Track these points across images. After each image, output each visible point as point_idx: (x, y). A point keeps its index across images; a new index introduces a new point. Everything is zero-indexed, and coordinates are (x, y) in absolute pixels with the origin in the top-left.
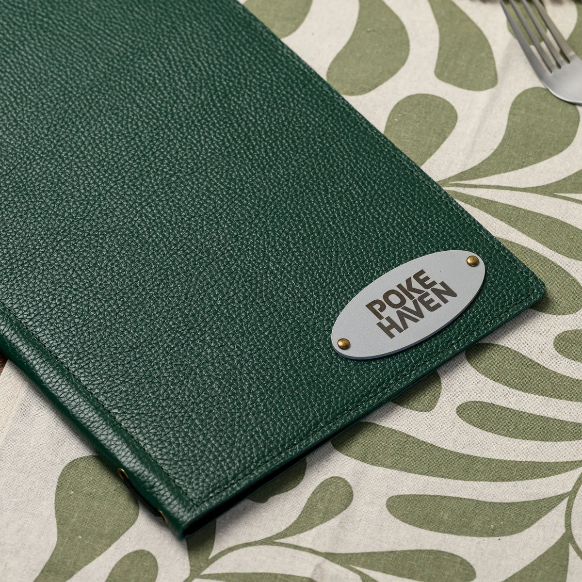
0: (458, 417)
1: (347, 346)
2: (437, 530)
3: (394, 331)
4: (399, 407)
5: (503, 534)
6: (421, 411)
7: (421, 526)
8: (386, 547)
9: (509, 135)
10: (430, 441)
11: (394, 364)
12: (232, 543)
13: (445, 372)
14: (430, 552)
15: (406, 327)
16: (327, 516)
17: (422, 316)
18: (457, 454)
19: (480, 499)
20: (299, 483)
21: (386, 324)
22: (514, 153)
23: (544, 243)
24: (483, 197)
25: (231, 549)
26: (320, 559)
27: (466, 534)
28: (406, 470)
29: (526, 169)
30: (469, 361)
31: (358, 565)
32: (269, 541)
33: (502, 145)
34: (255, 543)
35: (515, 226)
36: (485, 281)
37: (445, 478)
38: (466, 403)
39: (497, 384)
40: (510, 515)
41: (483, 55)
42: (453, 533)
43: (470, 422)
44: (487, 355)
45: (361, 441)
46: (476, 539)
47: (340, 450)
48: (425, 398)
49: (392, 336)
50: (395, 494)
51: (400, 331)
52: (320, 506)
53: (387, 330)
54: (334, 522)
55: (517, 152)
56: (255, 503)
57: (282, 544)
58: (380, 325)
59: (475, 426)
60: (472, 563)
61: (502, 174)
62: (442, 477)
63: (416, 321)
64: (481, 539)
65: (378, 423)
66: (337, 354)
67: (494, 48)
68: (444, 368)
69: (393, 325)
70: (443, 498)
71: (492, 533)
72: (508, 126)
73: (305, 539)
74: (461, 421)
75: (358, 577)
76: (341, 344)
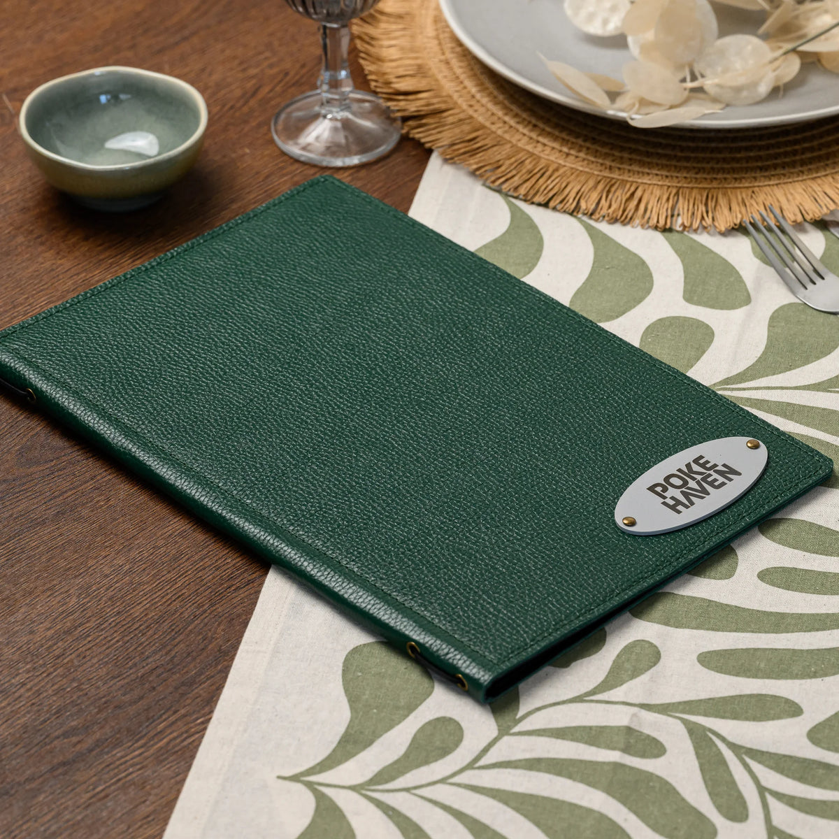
0: (760, 582)
1: (633, 523)
2: (755, 676)
3: (680, 508)
5: (826, 675)
6: (721, 579)
7: (737, 675)
8: (703, 695)
9: (771, 344)
10: (734, 603)
11: (685, 537)
12: (538, 704)
13: (740, 545)
14: (751, 696)
15: (692, 504)
16: (636, 673)
17: (708, 494)
18: (764, 613)
19: (796, 648)
20: (601, 649)
21: (672, 503)
22: (779, 359)
23: (826, 431)
24: (753, 397)
25: (539, 709)
26: (636, 709)
27: (786, 678)
28: (713, 630)
29: (794, 371)
30: (763, 534)
31: (678, 712)
32: (579, 699)
33: (765, 353)
34: (564, 702)
35: (792, 420)
36: (768, 463)
37: (756, 632)
38: (767, 569)
39: (796, 551)
40: (830, 660)
41: (732, 279)
42: (772, 678)
43: (773, 585)
44: (781, 528)
45: (661, 609)
46: (797, 682)
47: (640, 618)
48: (723, 567)
49: (679, 512)
50: (706, 650)
51: (687, 507)
52: (627, 665)
54: (645, 678)
55: (782, 358)
56: (557, 669)
57: (592, 701)
58: (664, 503)
59: (779, 587)
60: (796, 701)
61: (770, 377)
62: (753, 632)
63: (703, 498)
64: (803, 681)
65: (676, 592)
66: (623, 532)
67: (741, 273)
68: (737, 542)
69: (678, 502)
70: (756, 650)
71: (815, 675)
72: (768, 337)
73: (617, 694)
74: (764, 584)
75: (679, 722)
76: (626, 522)
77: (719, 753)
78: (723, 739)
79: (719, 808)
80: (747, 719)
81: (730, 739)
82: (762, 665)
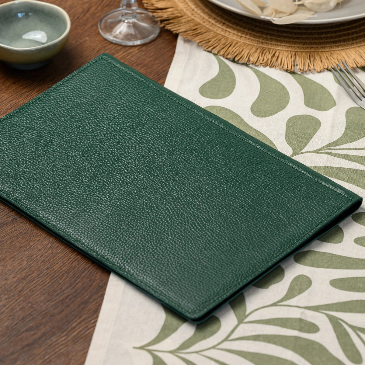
0: (355, 244)
2: (358, 291)
4: (324, 243)
7: (350, 290)
8: (335, 301)
9: (348, 126)
10: (344, 255)
12: (256, 307)
13: (344, 226)
14: (357, 301)
16: (301, 291)
18: (359, 259)
20: (282, 279)
22: (353, 134)
24: (342, 153)
25: (256, 310)
26: (303, 310)
28: (335, 268)
29: (360, 140)
30: (354, 220)
31: (323, 310)
32: (275, 304)
33: (346, 131)
34: (268, 306)
35: (362, 164)
37: (356, 269)
38: (358, 238)
41: (326, 95)
43: (362, 245)
47: (300, 264)
48: (337, 237)
50: (333, 278)
52: (296, 287)
54: (306, 293)
55: (354, 133)
57: (281, 305)
61: (349, 144)
62: (354, 269)
67: (330, 91)
70: (357, 278)
72: (346, 122)
73: (292, 302)
74: (357, 245)
75: (324, 315)
77: (345, 330)
78: (347, 323)
79: (348, 357)
80: (356, 312)
81: (350, 323)
82: (361, 286)
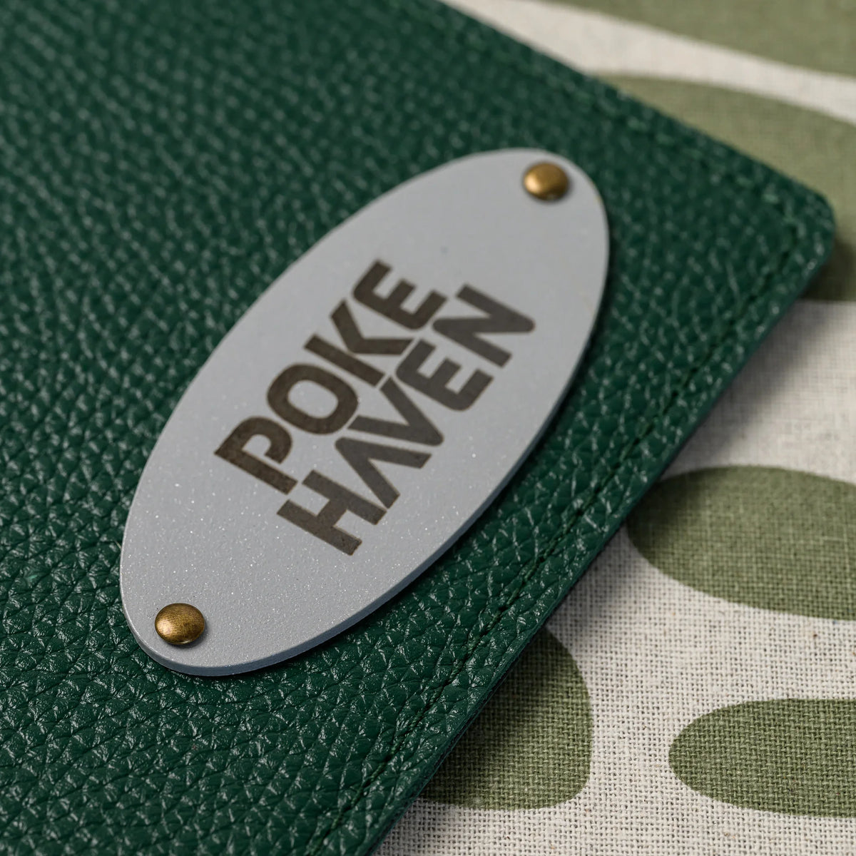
0: (686, 791)
1: (193, 634)
3: (349, 522)
4: (454, 810)
6: (543, 802)
11: (390, 649)
13: (579, 624)
15: (389, 495)
17: (434, 438)
21: (314, 502)
23: (764, 51)
30: (652, 558)
36: (614, 246)
38: (699, 726)
39: (783, 619)
43: (737, 796)
44: (706, 514)
49: (348, 544)
51: (374, 515)
53: (322, 527)
58: (290, 512)
59: (758, 805)
63: (419, 460)
66: (164, 669)
68: (568, 610)
69: (340, 499)
74: (703, 800)
76: (166, 627)
